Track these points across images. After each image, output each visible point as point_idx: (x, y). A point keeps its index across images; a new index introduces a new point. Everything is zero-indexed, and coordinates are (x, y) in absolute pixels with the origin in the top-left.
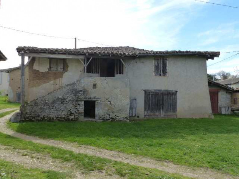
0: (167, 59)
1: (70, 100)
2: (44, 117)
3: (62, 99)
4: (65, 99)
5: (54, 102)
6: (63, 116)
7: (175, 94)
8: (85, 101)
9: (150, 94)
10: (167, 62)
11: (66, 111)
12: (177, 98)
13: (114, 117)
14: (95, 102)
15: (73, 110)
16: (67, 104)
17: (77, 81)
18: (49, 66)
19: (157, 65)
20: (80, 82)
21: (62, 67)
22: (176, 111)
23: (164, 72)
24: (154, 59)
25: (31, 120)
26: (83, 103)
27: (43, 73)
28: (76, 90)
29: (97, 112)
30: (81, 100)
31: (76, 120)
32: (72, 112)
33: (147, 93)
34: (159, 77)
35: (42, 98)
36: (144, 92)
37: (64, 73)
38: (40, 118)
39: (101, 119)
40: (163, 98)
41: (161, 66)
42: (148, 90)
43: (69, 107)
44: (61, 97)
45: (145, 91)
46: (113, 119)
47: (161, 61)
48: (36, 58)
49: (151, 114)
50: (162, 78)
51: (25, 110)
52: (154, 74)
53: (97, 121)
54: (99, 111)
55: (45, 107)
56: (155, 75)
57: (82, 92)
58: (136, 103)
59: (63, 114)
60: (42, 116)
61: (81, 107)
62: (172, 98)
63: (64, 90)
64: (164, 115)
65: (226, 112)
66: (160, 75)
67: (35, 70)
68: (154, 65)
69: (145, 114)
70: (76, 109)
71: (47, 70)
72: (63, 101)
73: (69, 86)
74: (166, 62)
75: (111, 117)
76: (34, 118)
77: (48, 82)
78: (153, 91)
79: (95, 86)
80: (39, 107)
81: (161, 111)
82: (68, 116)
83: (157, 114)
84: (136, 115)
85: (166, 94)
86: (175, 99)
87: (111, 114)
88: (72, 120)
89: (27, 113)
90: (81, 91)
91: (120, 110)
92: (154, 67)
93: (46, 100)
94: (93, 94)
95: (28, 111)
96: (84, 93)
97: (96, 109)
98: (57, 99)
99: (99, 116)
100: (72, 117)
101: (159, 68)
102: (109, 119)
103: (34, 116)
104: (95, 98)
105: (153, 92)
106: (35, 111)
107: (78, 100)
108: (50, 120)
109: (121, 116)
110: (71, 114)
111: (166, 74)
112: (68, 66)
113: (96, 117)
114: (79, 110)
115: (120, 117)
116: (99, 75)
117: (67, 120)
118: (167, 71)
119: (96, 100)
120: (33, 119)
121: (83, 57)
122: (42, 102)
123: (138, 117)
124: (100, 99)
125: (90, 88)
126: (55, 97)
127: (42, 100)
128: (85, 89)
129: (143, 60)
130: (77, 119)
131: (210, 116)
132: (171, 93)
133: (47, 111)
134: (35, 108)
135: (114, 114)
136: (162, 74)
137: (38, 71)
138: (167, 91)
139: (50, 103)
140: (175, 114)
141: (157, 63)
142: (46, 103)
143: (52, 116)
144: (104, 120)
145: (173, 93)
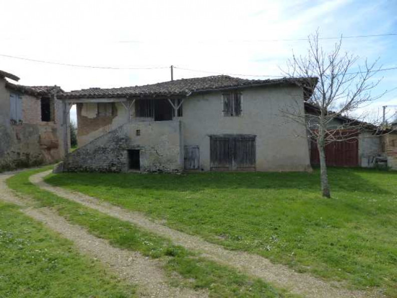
0: (242, 92)
1: (112, 150)
2: (86, 168)
3: (103, 148)
4: (106, 148)
5: (96, 151)
6: (105, 167)
7: (253, 139)
8: (129, 151)
9: (217, 141)
10: (242, 97)
11: (108, 162)
12: (257, 144)
13: (161, 168)
14: (138, 151)
15: (115, 161)
16: (108, 153)
17: (119, 128)
18: (97, 110)
19: (227, 102)
20: (122, 129)
21: (111, 111)
22: (255, 161)
23: (238, 111)
24: (223, 94)
25: (73, 172)
26: (125, 152)
27: (91, 119)
28: (117, 137)
29: (141, 163)
30: (123, 149)
31: (119, 172)
32: (115, 163)
33: (214, 140)
34: (231, 117)
35: (84, 148)
36: (209, 138)
37: (114, 117)
38: (82, 169)
39: (146, 170)
40: (235, 145)
41: (233, 103)
42: (214, 136)
43: (111, 157)
44: (102, 146)
45: (211, 137)
46: (160, 171)
47: (233, 96)
48: (84, 104)
49: (220, 166)
50: (235, 118)
51: (68, 161)
52: (223, 113)
53: (142, 173)
54: (144, 162)
55: (87, 157)
56: (225, 116)
57: (124, 141)
58: (199, 152)
59: (105, 165)
60: (84, 167)
61: (123, 157)
62: (248, 146)
63: (106, 138)
64: (237, 168)
65: (369, 164)
66: (232, 115)
67: (84, 117)
68: (223, 102)
69: (212, 166)
70: (119, 159)
71: (95, 116)
72: (104, 150)
73: (111, 134)
74: (240, 97)
75: (158, 168)
76: (76, 168)
77: (97, 129)
78: (222, 136)
79: (138, 132)
80: (81, 157)
81: (233, 162)
82: (109, 167)
83: (227, 166)
84: (199, 167)
85: (241, 140)
86: (253, 147)
87: (158, 165)
88: (115, 172)
89: (69, 164)
90: (123, 139)
91: (169, 160)
92: (223, 105)
93: (87, 150)
94: (136, 142)
95: (71, 162)
96: (126, 141)
97: (141, 159)
98: (99, 148)
99: (145, 167)
100: (114, 168)
101: (230, 105)
102: (156, 172)
103: (76, 167)
104: (138, 146)
105: (221, 138)
106: (77, 162)
107: (121, 149)
108: (92, 171)
109: (171, 167)
110: (113, 165)
111: (240, 113)
112: (117, 110)
113: (141, 169)
114: (121, 160)
115: (169, 170)
116: (153, 119)
117: (109, 171)
118: (242, 109)
119: (139, 148)
120: (76, 170)
121: (124, 100)
122: (84, 152)
123: (202, 170)
124: (144, 147)
125: (132, 135)
126: (97, 146)
127: (84, 150)
128: (127, 137)
129: (206, 97)
130: (120, 170)
131: (305, 169)
132: (247, 138)
133: (89, 161)
134: (77, 159)
135: (163, 165)
136: (234, 113)
137: (86, 117)
138: (241, 135)
139: (91, 152)
140: (253, 166)
141: (228, 99)
142: (88, 153)
143: (94, 166)
144: (151, 173)
145: (251, 138)
